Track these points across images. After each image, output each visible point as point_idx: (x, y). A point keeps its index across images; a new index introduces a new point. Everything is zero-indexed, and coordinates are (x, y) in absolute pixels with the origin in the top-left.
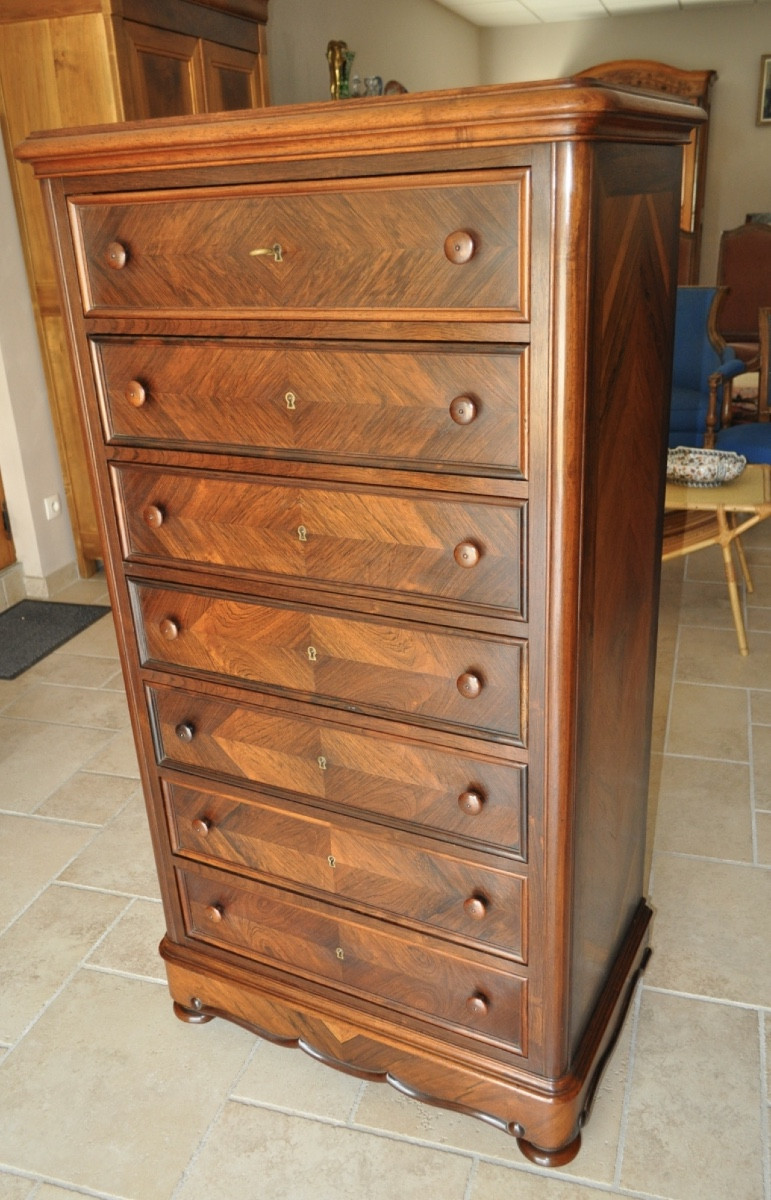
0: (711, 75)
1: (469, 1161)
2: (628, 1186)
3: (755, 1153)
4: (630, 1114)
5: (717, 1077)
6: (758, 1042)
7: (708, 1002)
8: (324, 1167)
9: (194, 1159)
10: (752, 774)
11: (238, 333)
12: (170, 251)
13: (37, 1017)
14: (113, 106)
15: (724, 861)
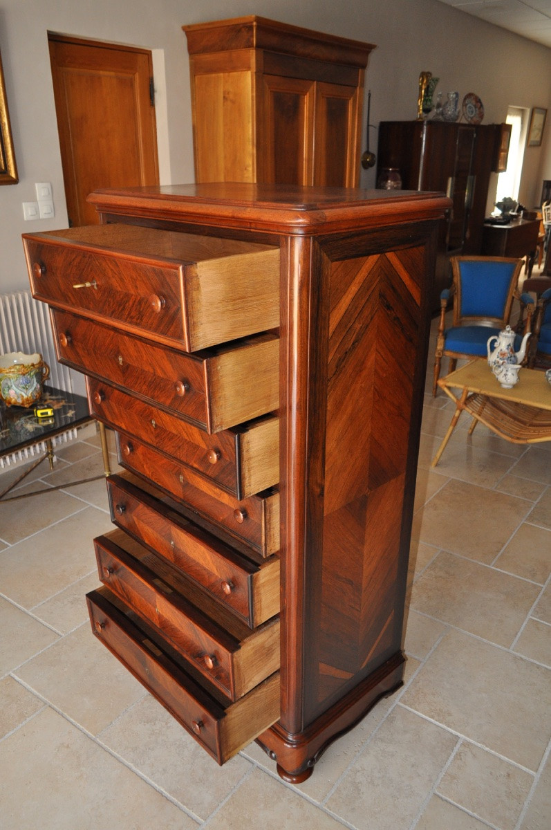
1: (251, 765)
2: (328, 808)
3: (411, 815)
4: (351, 770)
5: (413, 766)
6: (449, 755)
7: (432, 723)
8: (178, 743)
9: (120, 717)
10: (541, 593)
13: (80, 625)
14: (250, 124)
15: (491, 643)
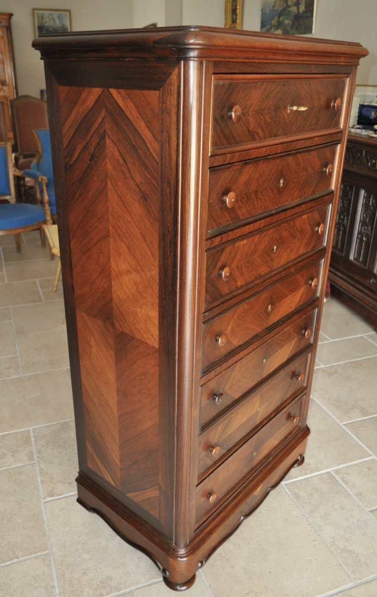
0: (11, 15)
5: (343, 509)
6: (342, 485)
11: (274, 153)
12: (252, 109)
